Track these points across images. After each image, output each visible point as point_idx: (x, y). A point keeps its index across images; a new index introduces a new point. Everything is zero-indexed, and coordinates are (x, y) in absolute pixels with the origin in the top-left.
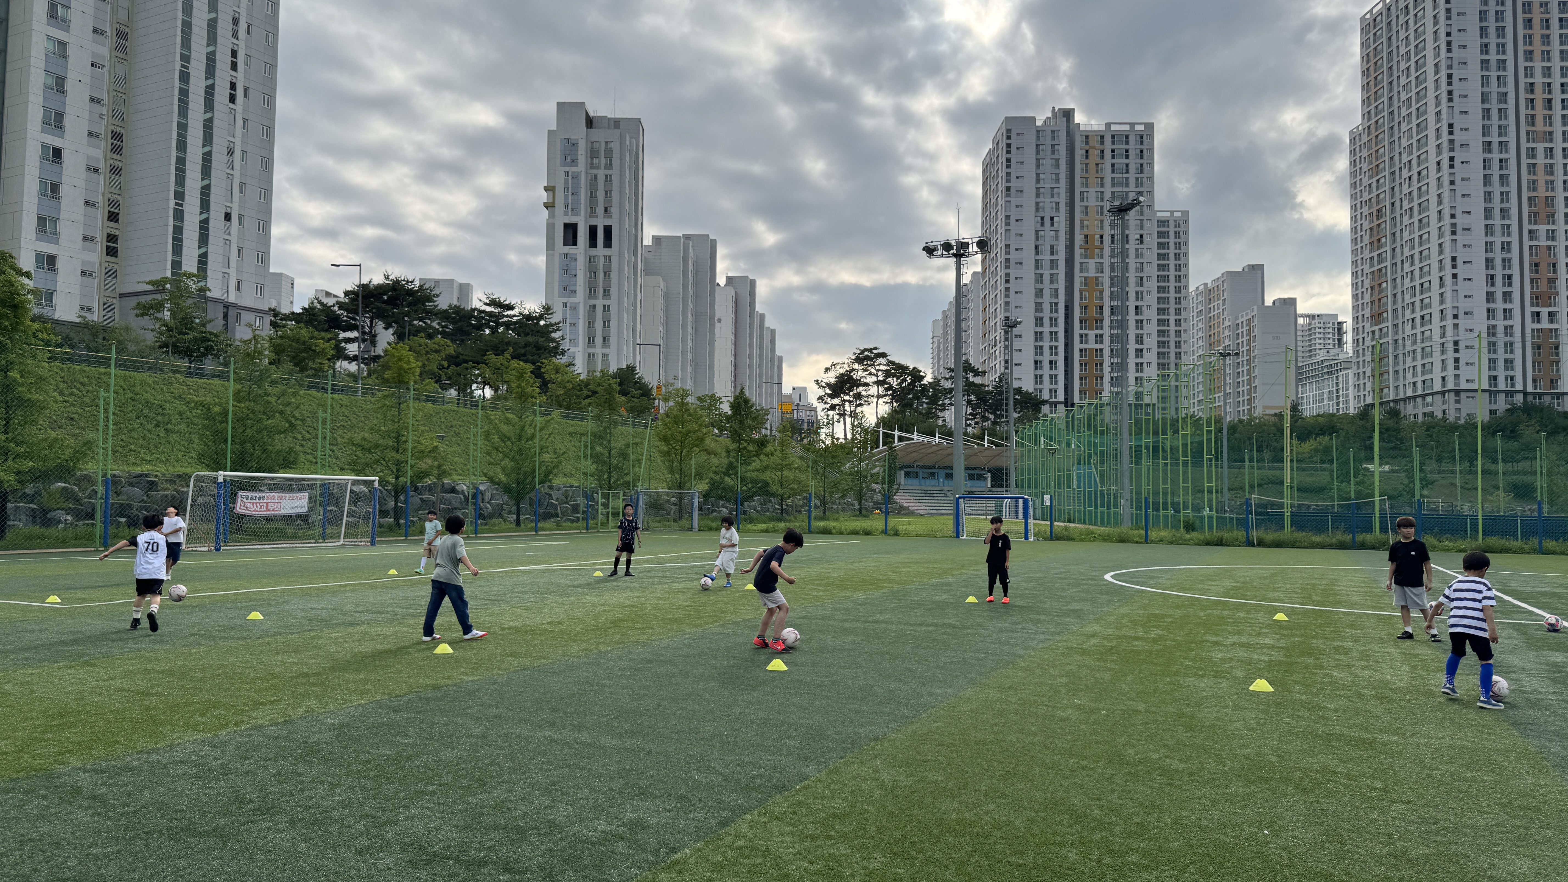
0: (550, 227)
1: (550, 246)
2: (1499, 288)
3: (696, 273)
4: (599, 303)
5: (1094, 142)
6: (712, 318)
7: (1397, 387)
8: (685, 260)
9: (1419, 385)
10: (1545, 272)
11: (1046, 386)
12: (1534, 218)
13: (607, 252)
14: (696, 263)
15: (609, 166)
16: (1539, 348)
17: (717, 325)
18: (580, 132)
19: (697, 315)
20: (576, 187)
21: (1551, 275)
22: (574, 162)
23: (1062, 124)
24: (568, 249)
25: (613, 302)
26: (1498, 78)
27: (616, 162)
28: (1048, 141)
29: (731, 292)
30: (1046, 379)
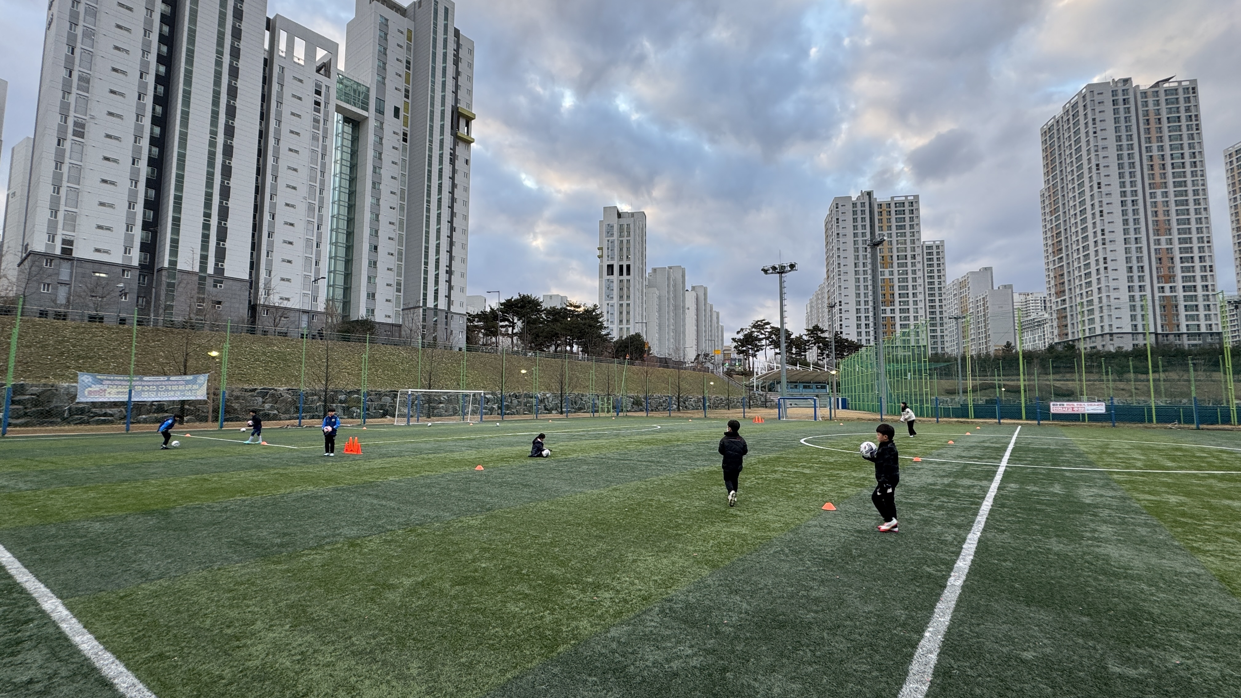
0: (601, 267)
1: (601, 276)
2: (1136, 274)
3: (675, 286)
4: (625, 303)
5: (884, 207)
6: (684, 307)
7: (1073, 333)
8: (668, 279)
9: (1087, 331)
10: (1166, 263)
11: (864, 337)
12: (1157, 232)
13: (628, 277)
14: (674, 280)
15: (629, 235)
16: (1164, 307)
17: (687, 311)
18: (614, 221)
19: (676, 307)
20: (613, 246)
21: (1170, 265)
22: (612, 235)
23: (867, 198)
24: (609, 277)
25: (631, 302)
26: (1129, 154)
27: (632, 233)
28: (859, 208)
29: (694, 294)
30: (863, 334)
